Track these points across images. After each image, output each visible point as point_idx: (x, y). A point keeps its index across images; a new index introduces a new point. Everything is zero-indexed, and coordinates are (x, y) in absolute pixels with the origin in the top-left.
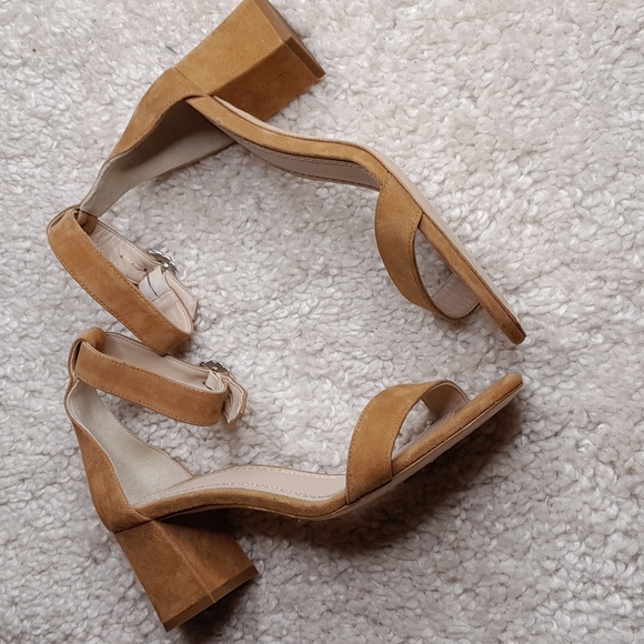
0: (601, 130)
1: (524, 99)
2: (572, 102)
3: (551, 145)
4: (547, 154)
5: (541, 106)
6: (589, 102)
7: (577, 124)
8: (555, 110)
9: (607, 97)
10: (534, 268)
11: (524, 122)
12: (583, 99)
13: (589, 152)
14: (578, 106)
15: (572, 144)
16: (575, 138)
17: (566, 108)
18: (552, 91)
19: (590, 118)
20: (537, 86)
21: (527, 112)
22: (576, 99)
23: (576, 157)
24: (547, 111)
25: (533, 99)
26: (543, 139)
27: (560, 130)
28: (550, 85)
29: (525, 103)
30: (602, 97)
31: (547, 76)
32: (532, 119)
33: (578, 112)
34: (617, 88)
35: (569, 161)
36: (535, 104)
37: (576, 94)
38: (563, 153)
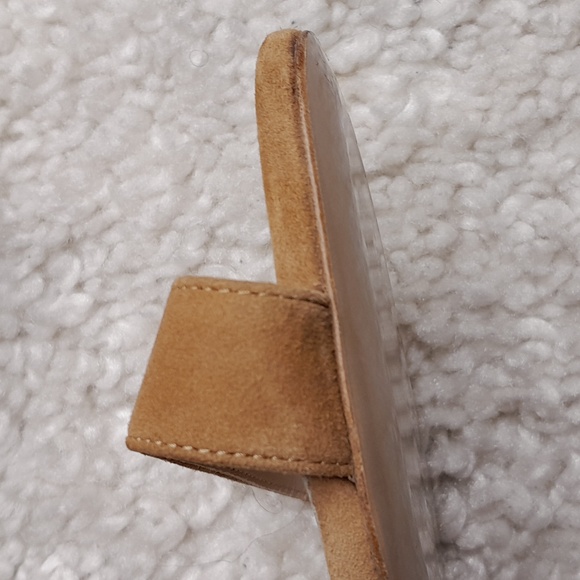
0: (218, 139)
1: (15, 118)
2: (132, 96)
3: (113, 211)
4: (113, 236)
5: (60, 125)
6: (170, 83)
7: (157, 141)
8: (94, 124)
9: (208, 58)
10: (173, 523)
11: (28, 172)
12: (152, 81)
13: (204, 201)
14: (146, 98)
15: (160, 193)
16: (161, 179)
17: (122, 112)
18: (72, 81)
19: (184, 119)
20: (32, 78)
21: (30, 145)
22: (137, 84)
23: (181, 221)
24: (76, 133)
25: (37, 113)
26: (86, 203)
27: (118, 169)
28: (61, 66)
29: (20, 126)
30: (196, 60)
31: (50, 49)
32: (44, 160)
33: (150, 112)
34: (222, 33)
35: (169, 239)
36: (46, 124)
37: (130, 70)
38: (146, 221)
